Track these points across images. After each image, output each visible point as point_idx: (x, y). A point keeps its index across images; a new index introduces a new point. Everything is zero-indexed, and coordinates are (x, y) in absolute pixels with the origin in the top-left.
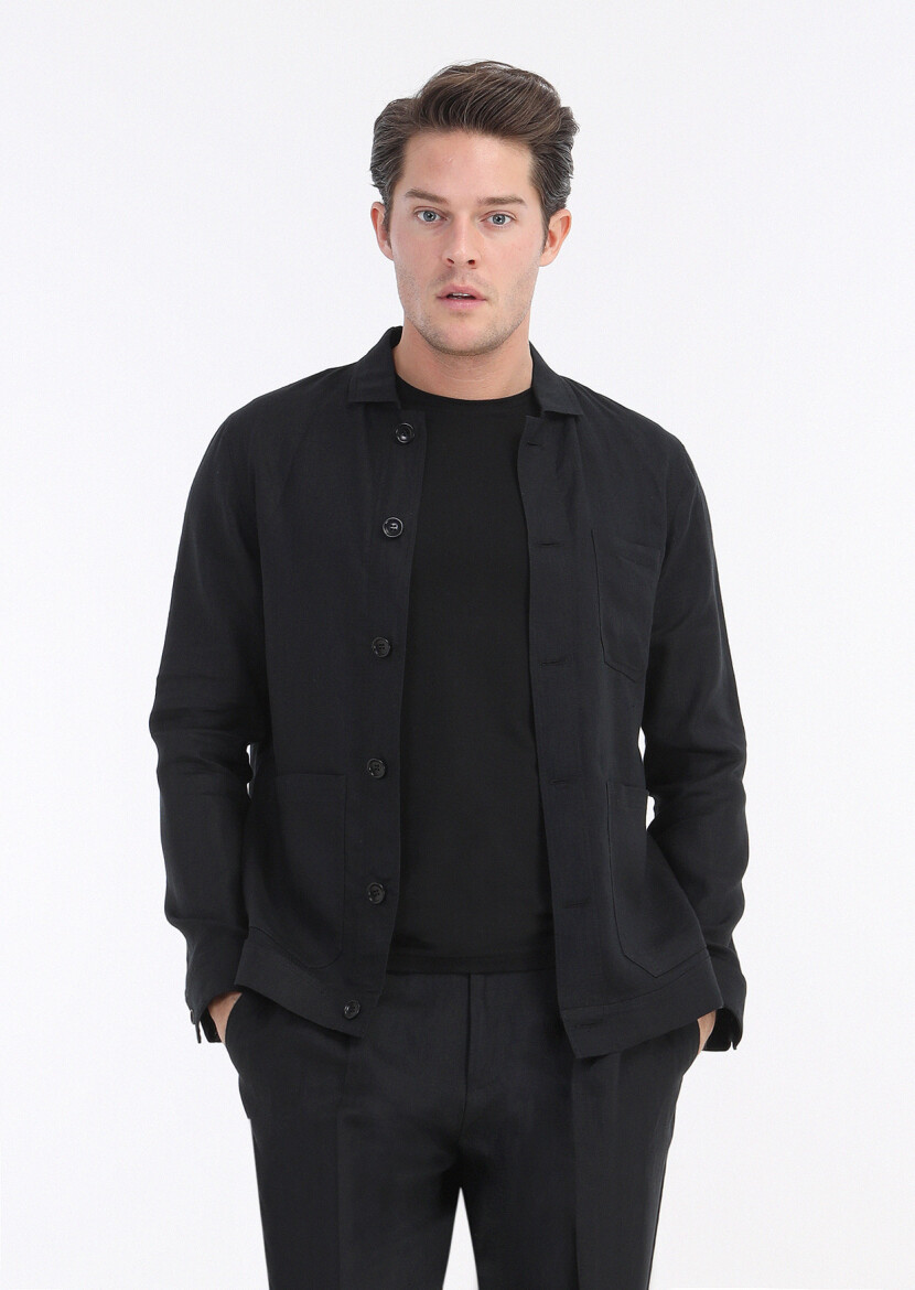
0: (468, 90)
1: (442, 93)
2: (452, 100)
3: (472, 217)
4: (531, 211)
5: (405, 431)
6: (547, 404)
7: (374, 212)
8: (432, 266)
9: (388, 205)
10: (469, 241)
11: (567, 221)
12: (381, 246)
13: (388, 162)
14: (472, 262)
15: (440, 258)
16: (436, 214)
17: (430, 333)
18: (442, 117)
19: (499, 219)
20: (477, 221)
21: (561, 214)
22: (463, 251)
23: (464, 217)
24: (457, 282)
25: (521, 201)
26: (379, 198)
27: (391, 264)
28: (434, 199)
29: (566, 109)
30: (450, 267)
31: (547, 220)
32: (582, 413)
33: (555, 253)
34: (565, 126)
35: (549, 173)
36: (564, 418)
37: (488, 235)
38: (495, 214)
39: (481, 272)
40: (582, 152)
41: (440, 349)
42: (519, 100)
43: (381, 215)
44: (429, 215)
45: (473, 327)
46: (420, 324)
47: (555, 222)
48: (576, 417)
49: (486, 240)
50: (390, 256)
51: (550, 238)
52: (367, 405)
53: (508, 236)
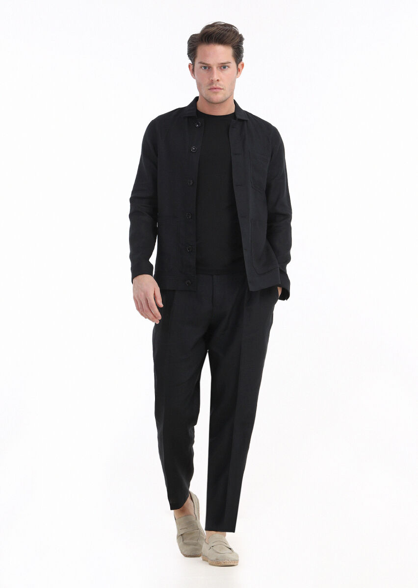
0: (214, 33)
1: (207, 34)
2: (209, 36)
3: (217, 68)
4: (233, 64)
5: (198, 124)
6: (238, 117)
7: (189, 66)
8: (207, 81)
9: (193, 64)
10: (217, 74)
11: (243, 65)
12: (192, 76)
13: (192, 52)
14: (218, 80)
15: (209, 79)
16: (207, 67)
17: (208, 99)
18: (207, 41)
19: (224, 67)
20: (218, 68)
21: (241, 63)
22: (216, 77)
23: (215, 68)
24: (214, 86)
25: (230, 63)
26: (191, 62)
27: (195, 81)
28: (207, 64)
29: (241, 35)
30: (212, 82)
31: (237, 66)
32: (248, 119)
33: (241, 73)
34: (241, 39)
35: (237, 53)
36: (243, 120)
37: (222, 72)
38: (223, 66)
39: (221, 82)
40: (245, 45)
41: (210, 102)
42: (228, 34)
43: (192, 67)
44: (205, 68)
45: (219, 96)
46: (204, 96)
47: (240, 65)
48: (247, 121)
49: (221, 74)
50: (194, 78)
51: (239, 70)
52: (189, 117)
53: (228, 71)
